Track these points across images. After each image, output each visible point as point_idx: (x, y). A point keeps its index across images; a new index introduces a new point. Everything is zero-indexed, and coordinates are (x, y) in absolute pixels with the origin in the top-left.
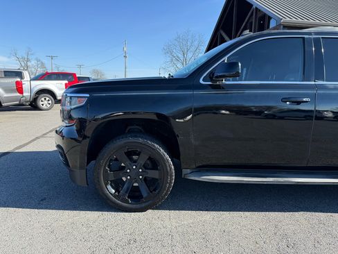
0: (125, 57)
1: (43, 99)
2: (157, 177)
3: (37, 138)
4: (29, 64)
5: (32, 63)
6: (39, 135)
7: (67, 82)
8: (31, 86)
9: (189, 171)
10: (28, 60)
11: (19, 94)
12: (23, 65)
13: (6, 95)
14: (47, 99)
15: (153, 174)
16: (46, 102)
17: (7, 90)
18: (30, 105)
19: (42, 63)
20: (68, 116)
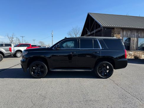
0: (52, 36)
1: (18, 53)
2: (43, 70)
3: (16, 65)
4: (13, 39)
5: (14, 39)
6: (16, 64)
7: (27, 47)
8: (14, 49)
9: (51, 69)
10: (13, 38)
11: (10, 52)
12: (11, 40)
13: (6, 52)
14: (20, 53)
15: (42, 69)
16: (19, 55)
17: (6, 51)
18: (13, 56)
19: (18, 39)
20: (23, 57)
